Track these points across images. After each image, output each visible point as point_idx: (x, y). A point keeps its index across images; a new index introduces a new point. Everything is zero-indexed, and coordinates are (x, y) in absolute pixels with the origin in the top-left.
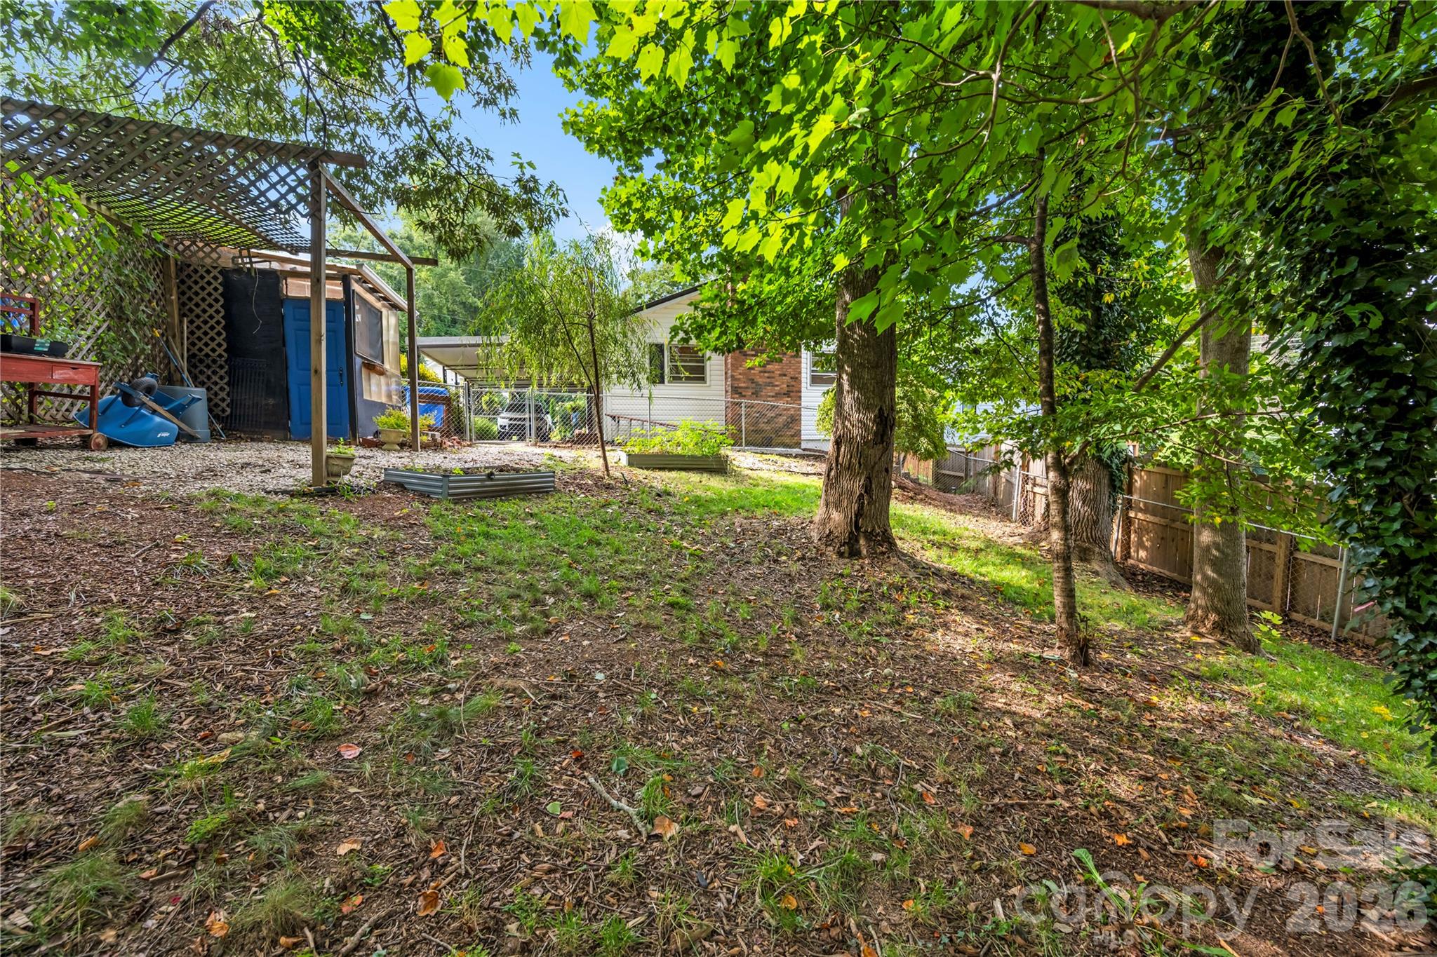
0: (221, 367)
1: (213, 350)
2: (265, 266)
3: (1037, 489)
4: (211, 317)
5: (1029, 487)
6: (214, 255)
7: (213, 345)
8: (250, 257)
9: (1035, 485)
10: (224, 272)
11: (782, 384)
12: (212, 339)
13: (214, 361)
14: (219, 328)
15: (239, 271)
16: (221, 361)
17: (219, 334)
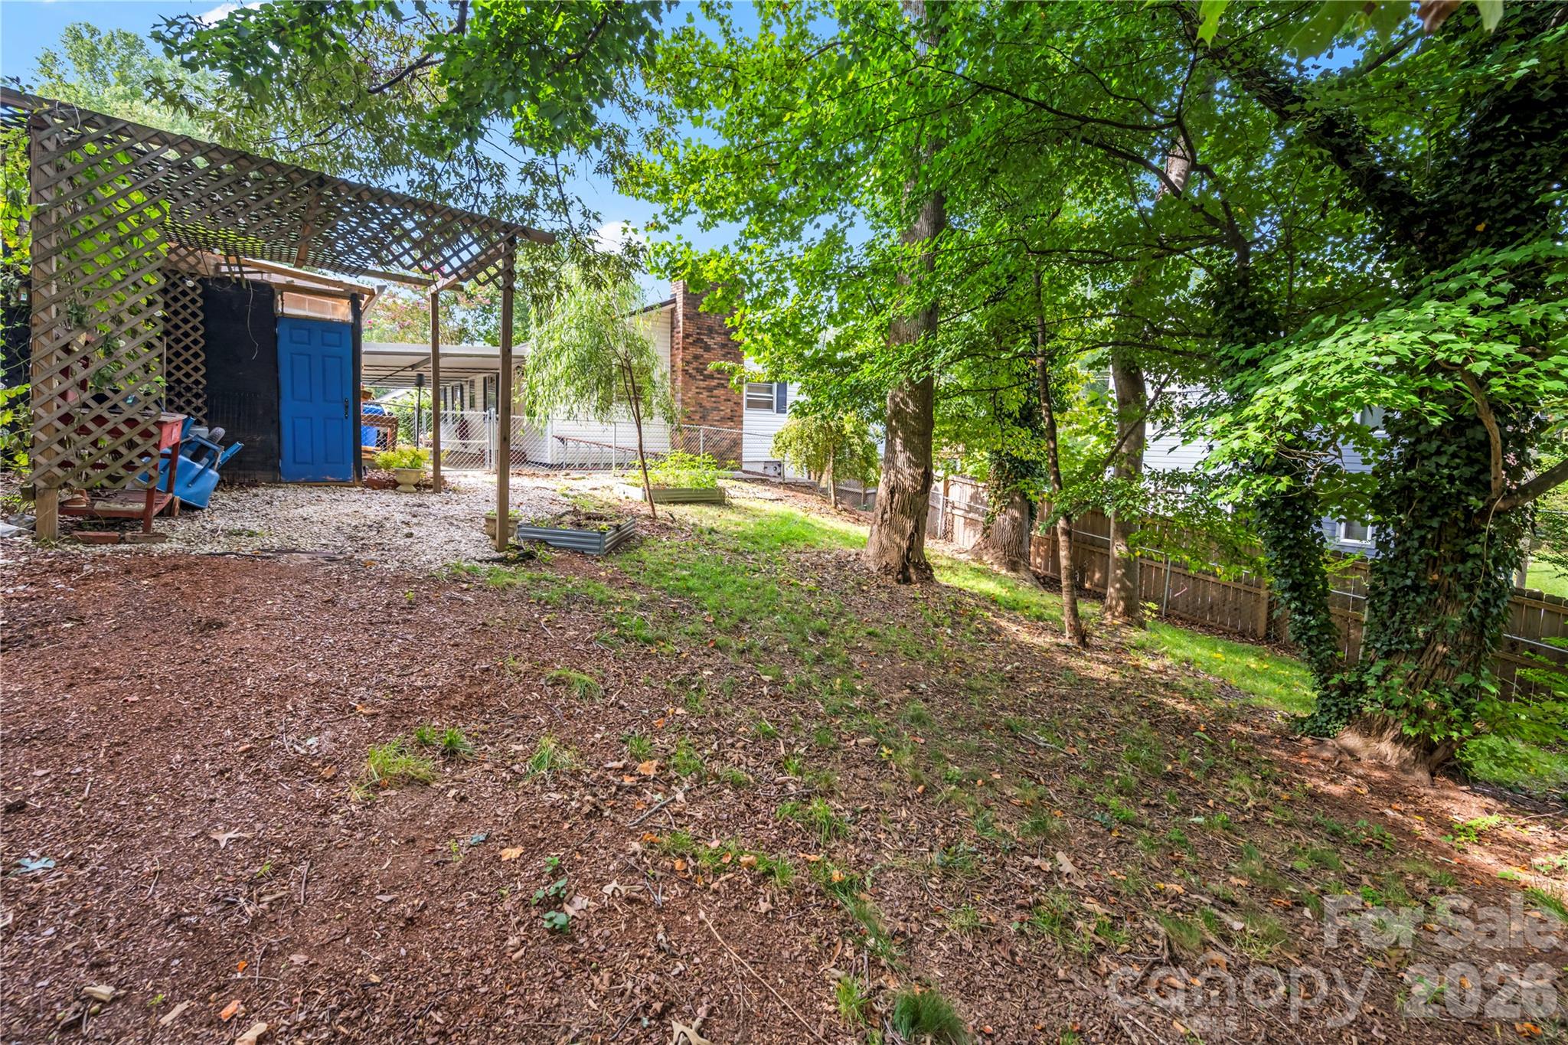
0: (197, 396)
1: (188, 375)
2: (257, 277)
3: (955, 512)
4: (186, 335)
5: (949, 510)
6: (191, 260)
7: (188, 369)
8: (240, 265)
9: (953, 508)
10: (203, 281)
11: (726, 409)
12: (187, 362)
13: (188, 389)
14: (196, 349)
15: (223, 280)
16: (199, 389)
17: (196, 355)
